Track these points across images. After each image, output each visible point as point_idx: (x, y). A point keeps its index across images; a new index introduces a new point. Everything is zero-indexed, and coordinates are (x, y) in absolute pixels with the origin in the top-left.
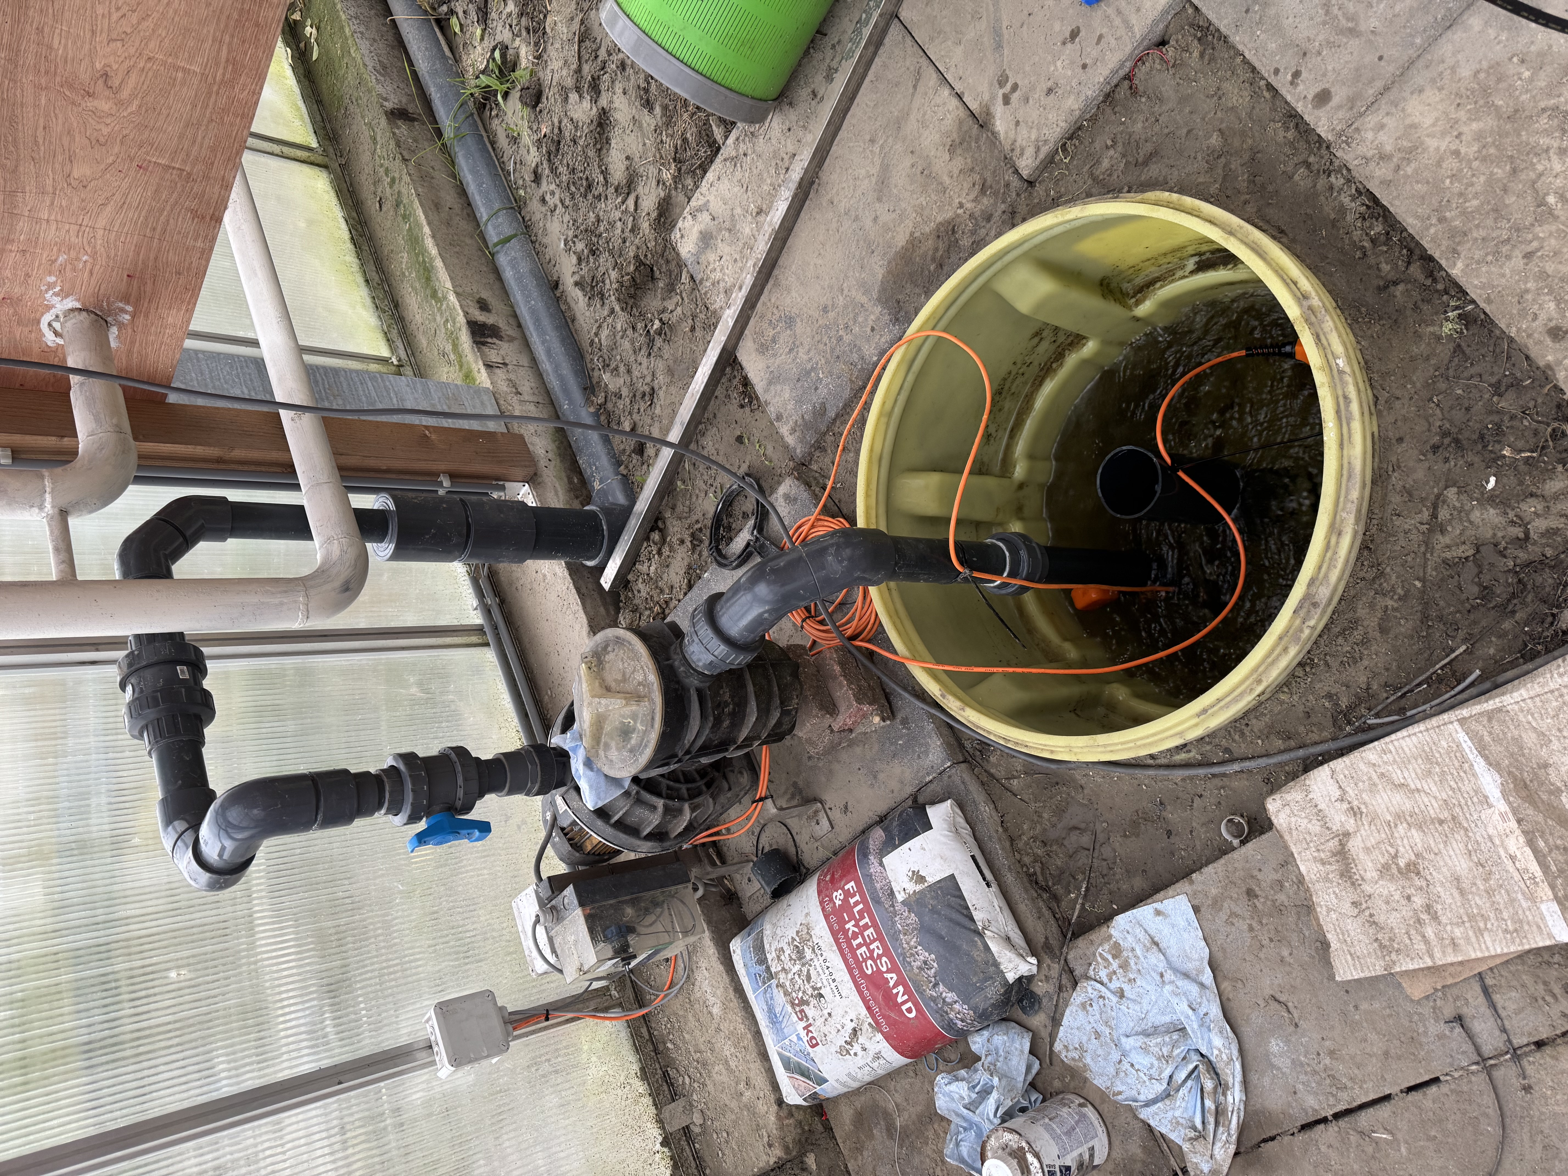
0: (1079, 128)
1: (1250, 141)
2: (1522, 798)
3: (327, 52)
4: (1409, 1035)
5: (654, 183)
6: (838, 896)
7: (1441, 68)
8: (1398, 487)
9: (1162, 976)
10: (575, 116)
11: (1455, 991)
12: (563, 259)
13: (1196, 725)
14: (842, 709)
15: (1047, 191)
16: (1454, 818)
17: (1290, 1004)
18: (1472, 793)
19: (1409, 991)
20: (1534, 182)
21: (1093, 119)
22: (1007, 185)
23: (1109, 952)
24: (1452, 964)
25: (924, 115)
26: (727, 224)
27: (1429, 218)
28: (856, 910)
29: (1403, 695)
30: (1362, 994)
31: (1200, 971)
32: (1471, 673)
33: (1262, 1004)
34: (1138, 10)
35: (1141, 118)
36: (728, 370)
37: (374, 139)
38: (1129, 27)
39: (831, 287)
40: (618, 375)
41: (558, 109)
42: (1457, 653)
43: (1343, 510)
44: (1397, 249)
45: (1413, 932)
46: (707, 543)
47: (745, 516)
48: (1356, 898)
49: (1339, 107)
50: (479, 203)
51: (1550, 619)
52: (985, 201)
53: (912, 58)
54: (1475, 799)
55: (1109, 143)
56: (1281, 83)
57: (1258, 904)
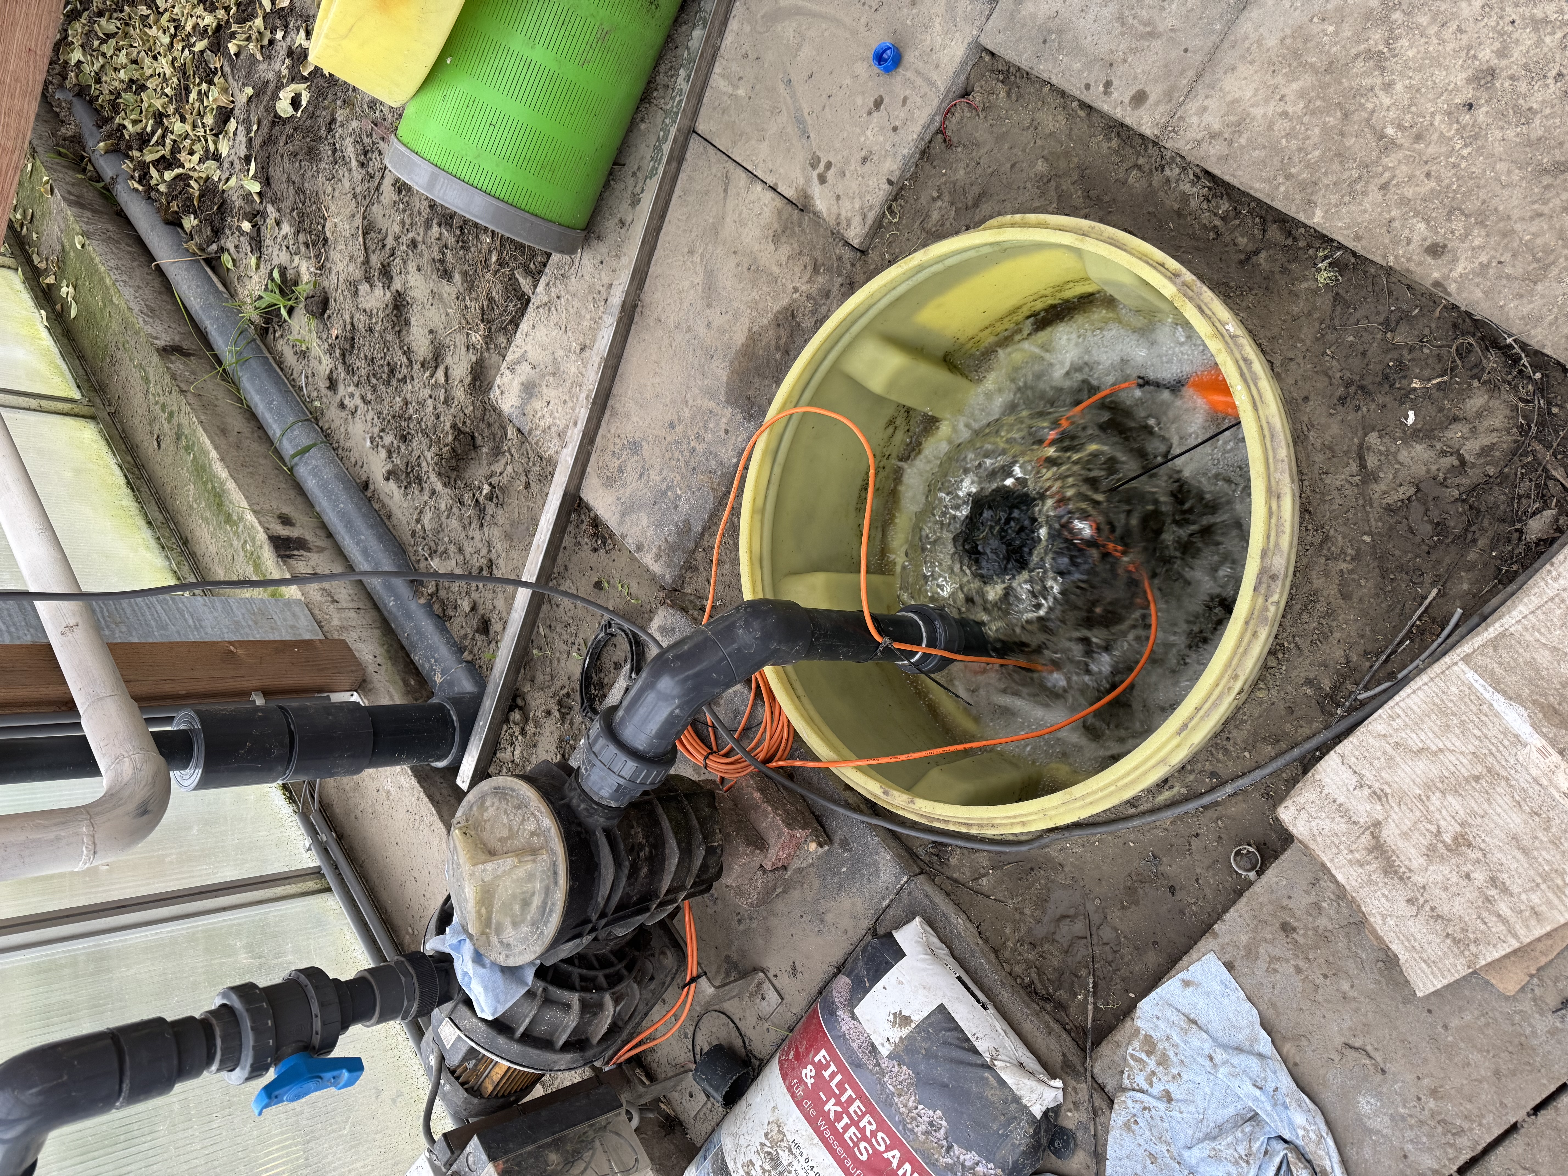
0: (902, 189)
1: (1076, 160)
2: (1556, 726)
3: (87, 308)
4: (1516, 1041)
5: (463, 349)
6: (808, 1073)
7: (1247, 45)
8: (1318, 446)
9: (1211, 1058)
10: (368, 306)
11: (1552, 972)
12: (371, 457)
13: (1178, 746)
14: (772, 841)
15: (882, 255)
16: (1489, 770)
17: (1369, 1048)
18: (1501, 737)
19: (1501, 987)
20: (1368, 121)
21: (914, 177)
22: (840, 258)
23: (1142, 1049)
24: (1539, 940)
25: (740, 214)
26: (550, 369)
27: (1275, 178)
28: (833, 1084)
29: (1386, 661)
30: (1447, 1008)
31: (1254, 1040)
32: (1452, 615)
33: (1337, 1058)
34: (937, 66)
35: (962, 165)
36: (574, 516)
37: (146, 380)
38: (932, 84)
39: (673, 402)
40: (449, 558)
41: (348, 305)
42: (1430, 598)
43: (1276, 470)
44: (1249, 220)
45: (1485, 914)
46: (577, 708)
47: (618, 666)
48: (1410, 895)
49: (1158, 103)
50: (270, 421)
51: (1516, 535)
52: (820, 279)
53: (719, 166)
54: (1506, 742)
55: (935, 194)
56: (1096, 98)
57: (1298, 938)
